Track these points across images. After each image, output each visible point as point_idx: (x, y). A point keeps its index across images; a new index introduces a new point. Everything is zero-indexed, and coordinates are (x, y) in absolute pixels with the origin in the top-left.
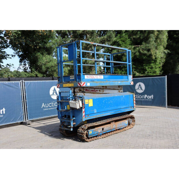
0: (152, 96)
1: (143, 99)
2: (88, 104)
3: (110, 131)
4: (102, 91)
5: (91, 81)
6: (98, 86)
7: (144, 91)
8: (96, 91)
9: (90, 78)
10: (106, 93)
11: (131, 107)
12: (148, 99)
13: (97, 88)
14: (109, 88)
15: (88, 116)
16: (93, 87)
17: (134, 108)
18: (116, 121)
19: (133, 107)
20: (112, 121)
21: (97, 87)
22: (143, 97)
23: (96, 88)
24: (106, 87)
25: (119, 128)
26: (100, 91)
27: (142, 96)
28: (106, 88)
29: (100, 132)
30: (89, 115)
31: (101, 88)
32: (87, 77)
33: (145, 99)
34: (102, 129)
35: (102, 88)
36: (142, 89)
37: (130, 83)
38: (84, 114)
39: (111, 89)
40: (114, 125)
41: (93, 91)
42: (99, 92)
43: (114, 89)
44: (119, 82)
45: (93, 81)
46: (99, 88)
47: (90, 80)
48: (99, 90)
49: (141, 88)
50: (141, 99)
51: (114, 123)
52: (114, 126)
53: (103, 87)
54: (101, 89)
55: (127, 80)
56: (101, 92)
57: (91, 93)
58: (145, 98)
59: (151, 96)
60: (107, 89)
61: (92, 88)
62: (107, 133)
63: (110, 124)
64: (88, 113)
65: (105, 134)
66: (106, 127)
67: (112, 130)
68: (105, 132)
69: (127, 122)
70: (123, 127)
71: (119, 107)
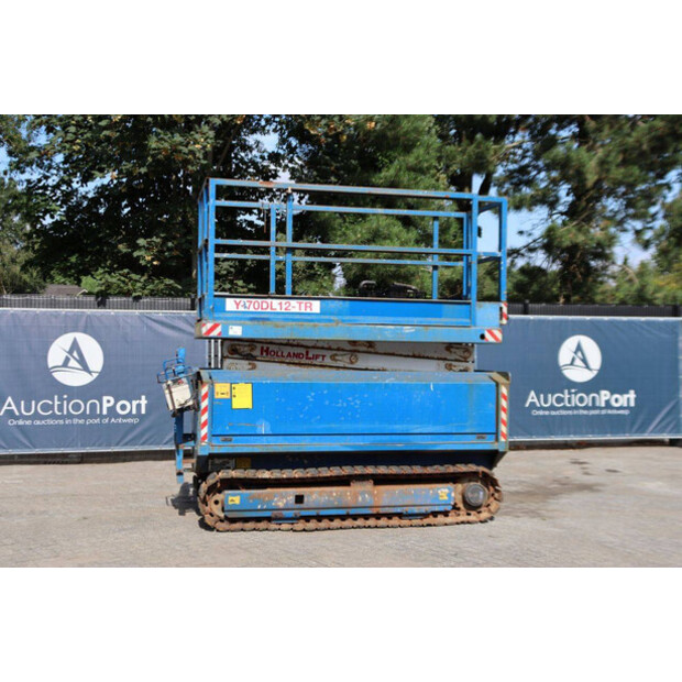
0: (632, 395)
1: (594, 407)
3: (344, 511)
4: (346, 359)
5: (252, 319)
6: (324, 341)
7: (595, 372)
8: (317, 357)
9: (252, 309)
10: (367, 369)
11: (481, 435)
12: (613, 408)
13: (323, 348)
14: (391, 351)
15: (225, 440)
16: (304, 343)
17: (497, 440)
18: (380, 480)
19: (496, 434)
20: (362, 478)
21: (320, 345)
22: (594, 398)
23: (314, 347)
24: (370, 344)
25: (399, 510)
26: (333, 358)
27: (588, 395)
28: (370, 349)
30: (234, 438)
31: (338, 349)
32: (238, 305)
33: (601, 408)
34: (292, 499)
35: (349, 347)
36: (587, 367)
37: (483, 337)
38: (204, 431)
39: (401, 355)
40: (363, 493)
41: (297, 356)
42: (328, 361)
43: (414, 356)
44: (407, 329)
45: (263, 319)
46: (330, 349)
47: (252, 316)
48: (328, 354)
49: (584, 360)
50: (586, 408)
51: (368, 486)
52: (362, 495)
53: (354, 343)
54: (343, 350)
55: (468, 321)
56: (341, 364)
57: (289, 363)
58: (603, 405)
59: (626, 396)
60: (377, 353)
61: (292, 345)
62: (319, 518)
63: (348, 485)
64: (227, 430)
65: (307, 519)
66: (320, 494)
67: (352, 512)
68: (313, 513)
69: (445, 493)
70: (423, 510)
71: (398, 428)
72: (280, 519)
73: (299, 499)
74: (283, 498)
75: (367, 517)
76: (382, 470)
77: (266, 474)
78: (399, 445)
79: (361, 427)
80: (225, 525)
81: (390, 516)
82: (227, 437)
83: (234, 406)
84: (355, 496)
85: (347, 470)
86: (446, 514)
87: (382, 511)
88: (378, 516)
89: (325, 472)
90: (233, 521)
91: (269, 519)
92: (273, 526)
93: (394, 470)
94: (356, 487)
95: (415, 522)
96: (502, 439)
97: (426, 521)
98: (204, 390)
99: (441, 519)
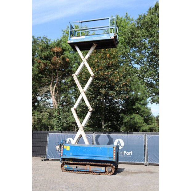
2: (66, 149)
3: (84, 170)
11: (110, 158)
17: (113, 159)
18: (91, 165)
19: (113, 157)
20: (88, 164)
25: (94, 171)
29: (74, 168)
34: (75, 167)
40: (88, 167)
51: (89, 166)
62: (81, 171)
63: (86, 165)
64: (65, 154)
65: (79, 171)
66: (80, 167)
67: (86, 171)
68: (79, 170)
69: (103, 169)
70: (99, 172)
71: (94, 155)
72: (74, 171)
73: (77, 167)
74: (74, 167)
75: (89, 172)
76: (92, 163)
77: (71, 162)
78: (94, 158)
79: (87, 155)
80: (65, 171)
81: (93, 172)
82: (65, 155)
83: (67, 150)
84: (86, 168)
85: (85, 163)
86: (104, 173)
87: (91, 171)
88: (91, 172)
89: (81, 163)
90: (66, 170)
91: (72, 171)
92: (73, 172)
93: (94, 163)
94: (87, 166)
95: (98, 174)
96: (114, 159)
97: (100, 174)
98: (62, 147)
99: (103, 174)
